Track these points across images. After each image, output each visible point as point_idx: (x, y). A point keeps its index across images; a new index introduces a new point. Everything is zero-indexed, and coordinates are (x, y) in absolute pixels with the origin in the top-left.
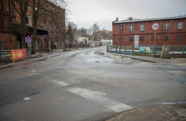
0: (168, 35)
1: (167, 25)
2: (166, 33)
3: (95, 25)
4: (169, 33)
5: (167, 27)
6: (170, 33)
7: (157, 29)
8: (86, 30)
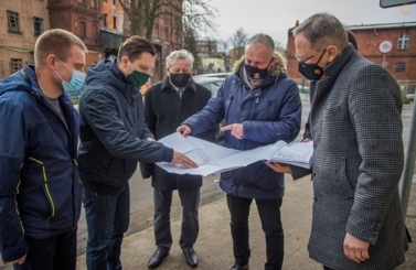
0: (405, 60)
1: (404, 39)
2: (401, 56)
3: (239, 33)
4: (407, 56)
5: (403, 44)
6: (410, 56)
7: (388, 50)
8: (215, 42)
